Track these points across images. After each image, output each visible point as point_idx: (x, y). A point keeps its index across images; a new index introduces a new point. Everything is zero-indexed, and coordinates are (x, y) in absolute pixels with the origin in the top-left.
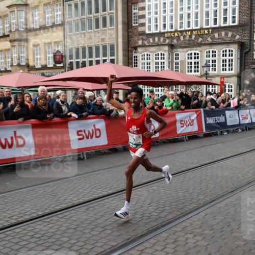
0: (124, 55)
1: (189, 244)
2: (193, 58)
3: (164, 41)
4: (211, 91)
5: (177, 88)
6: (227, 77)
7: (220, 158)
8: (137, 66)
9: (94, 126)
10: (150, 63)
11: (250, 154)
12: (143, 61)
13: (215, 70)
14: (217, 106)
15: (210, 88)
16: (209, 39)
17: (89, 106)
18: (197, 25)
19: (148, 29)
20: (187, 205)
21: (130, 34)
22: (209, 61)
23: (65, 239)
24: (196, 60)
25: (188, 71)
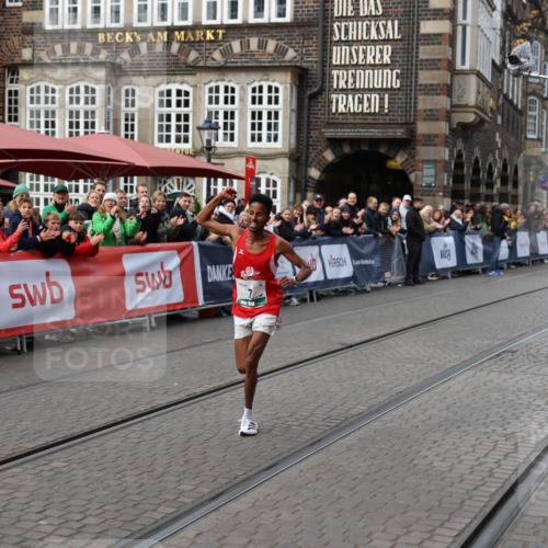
2: (174, 103)
3: (96, 52)
5: (129, 184)
6: (265, 157)
8: (16, 119)
10: (53, 112)
11: (320, 364)
12: (35, 106)
13: (232, 140)
15: (220, 187)
16: (217, 55)
18: (184, 15)
19: (51, 18)
20: (146, 511)
22: (217, 113)
24: (183, 110)
25: (161, 140)
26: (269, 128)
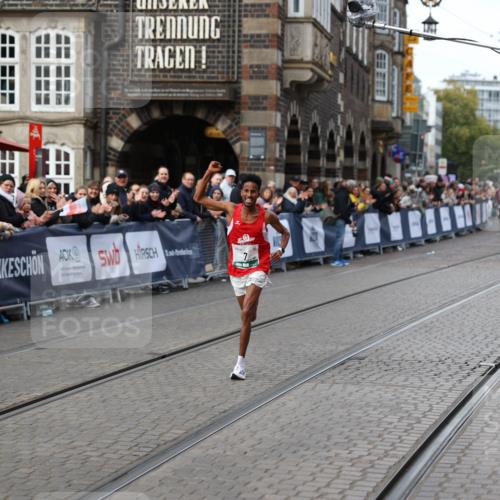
13: (12, 101)
26: (58, 87)
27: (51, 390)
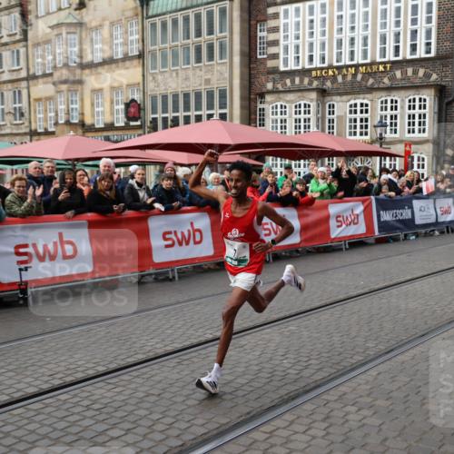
0: (242, 107)
1: (351, 422)
2: (358, 111)
3: (311, 83)
4: (388, 166)
5: (331, 162)
6: (417, 143)
7: (403, 280)
8: (263, 125)
9: (192, 224)
10: (285, 120)
12: (275, 117)
13: (396, 133)
14: (399, 192)
15: (387, 162)
16: (386, 80)
17: (183, 191)
18: (365, 57)
19: (284, 63)
20: (346, 358)
21: (252, 72)
22: (386, 116)
23: (143, 412)
24: (364, 115)
25: (350, 134)
26: (420, 124)
27: (415, 276)
